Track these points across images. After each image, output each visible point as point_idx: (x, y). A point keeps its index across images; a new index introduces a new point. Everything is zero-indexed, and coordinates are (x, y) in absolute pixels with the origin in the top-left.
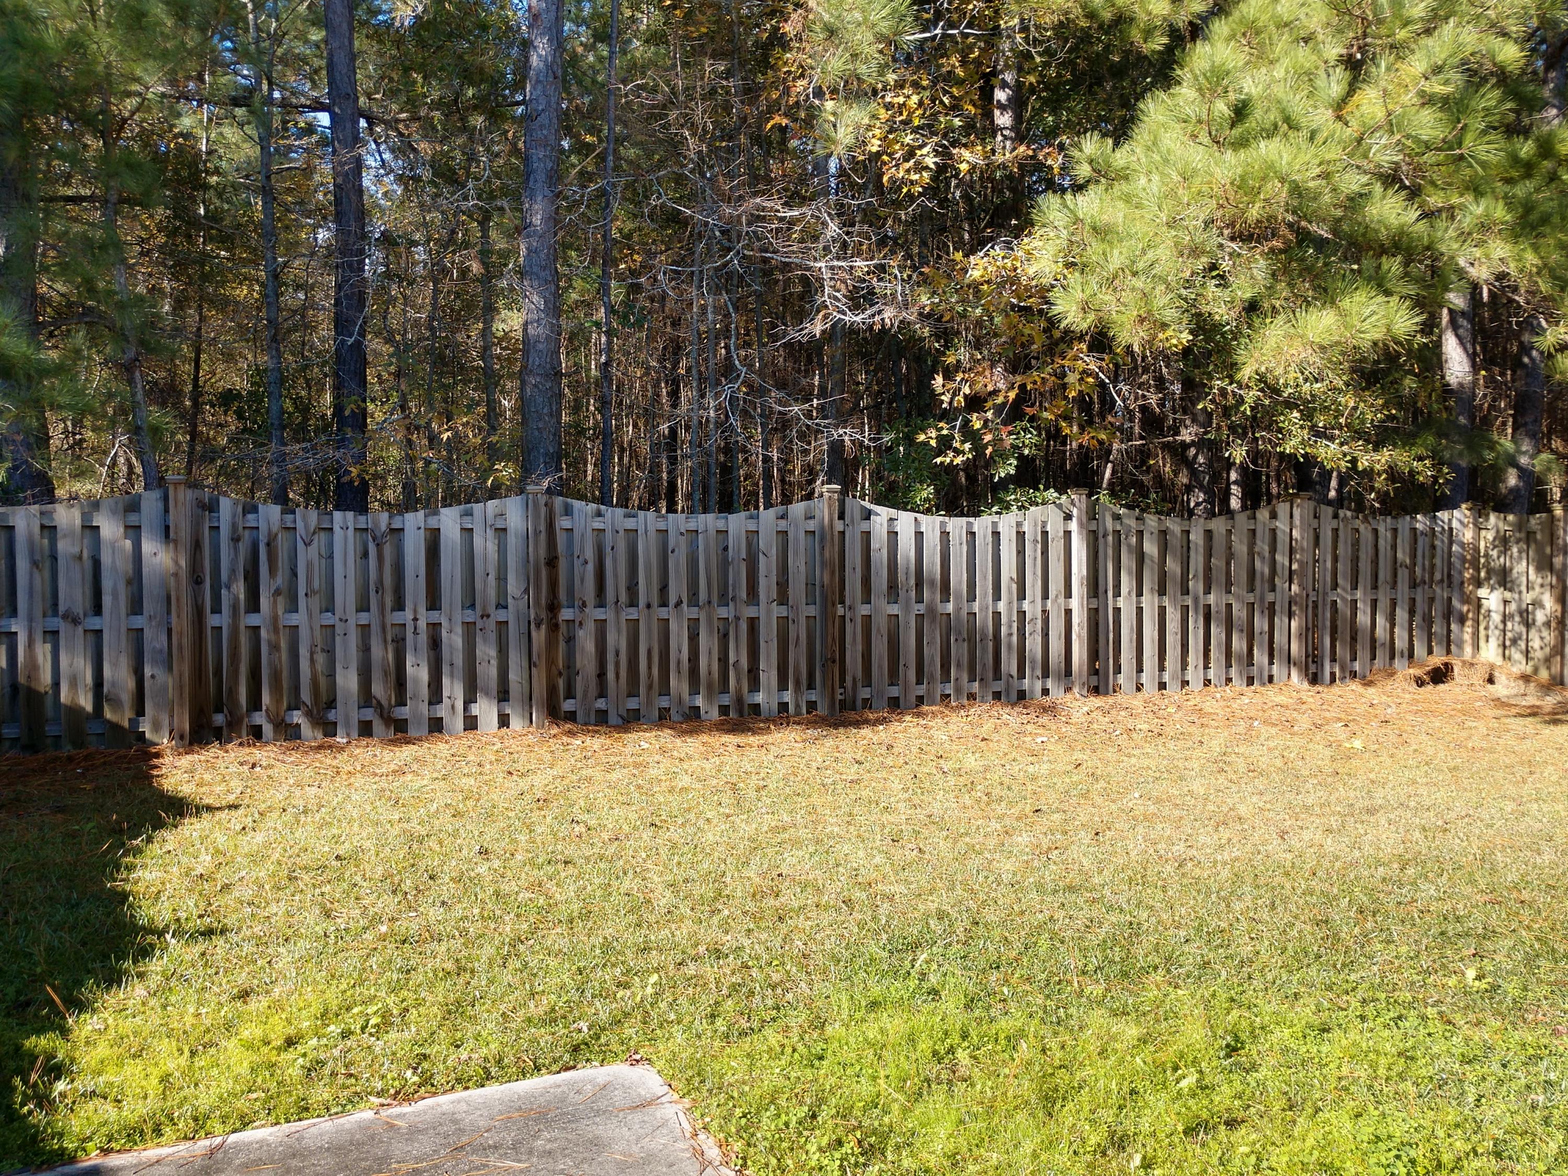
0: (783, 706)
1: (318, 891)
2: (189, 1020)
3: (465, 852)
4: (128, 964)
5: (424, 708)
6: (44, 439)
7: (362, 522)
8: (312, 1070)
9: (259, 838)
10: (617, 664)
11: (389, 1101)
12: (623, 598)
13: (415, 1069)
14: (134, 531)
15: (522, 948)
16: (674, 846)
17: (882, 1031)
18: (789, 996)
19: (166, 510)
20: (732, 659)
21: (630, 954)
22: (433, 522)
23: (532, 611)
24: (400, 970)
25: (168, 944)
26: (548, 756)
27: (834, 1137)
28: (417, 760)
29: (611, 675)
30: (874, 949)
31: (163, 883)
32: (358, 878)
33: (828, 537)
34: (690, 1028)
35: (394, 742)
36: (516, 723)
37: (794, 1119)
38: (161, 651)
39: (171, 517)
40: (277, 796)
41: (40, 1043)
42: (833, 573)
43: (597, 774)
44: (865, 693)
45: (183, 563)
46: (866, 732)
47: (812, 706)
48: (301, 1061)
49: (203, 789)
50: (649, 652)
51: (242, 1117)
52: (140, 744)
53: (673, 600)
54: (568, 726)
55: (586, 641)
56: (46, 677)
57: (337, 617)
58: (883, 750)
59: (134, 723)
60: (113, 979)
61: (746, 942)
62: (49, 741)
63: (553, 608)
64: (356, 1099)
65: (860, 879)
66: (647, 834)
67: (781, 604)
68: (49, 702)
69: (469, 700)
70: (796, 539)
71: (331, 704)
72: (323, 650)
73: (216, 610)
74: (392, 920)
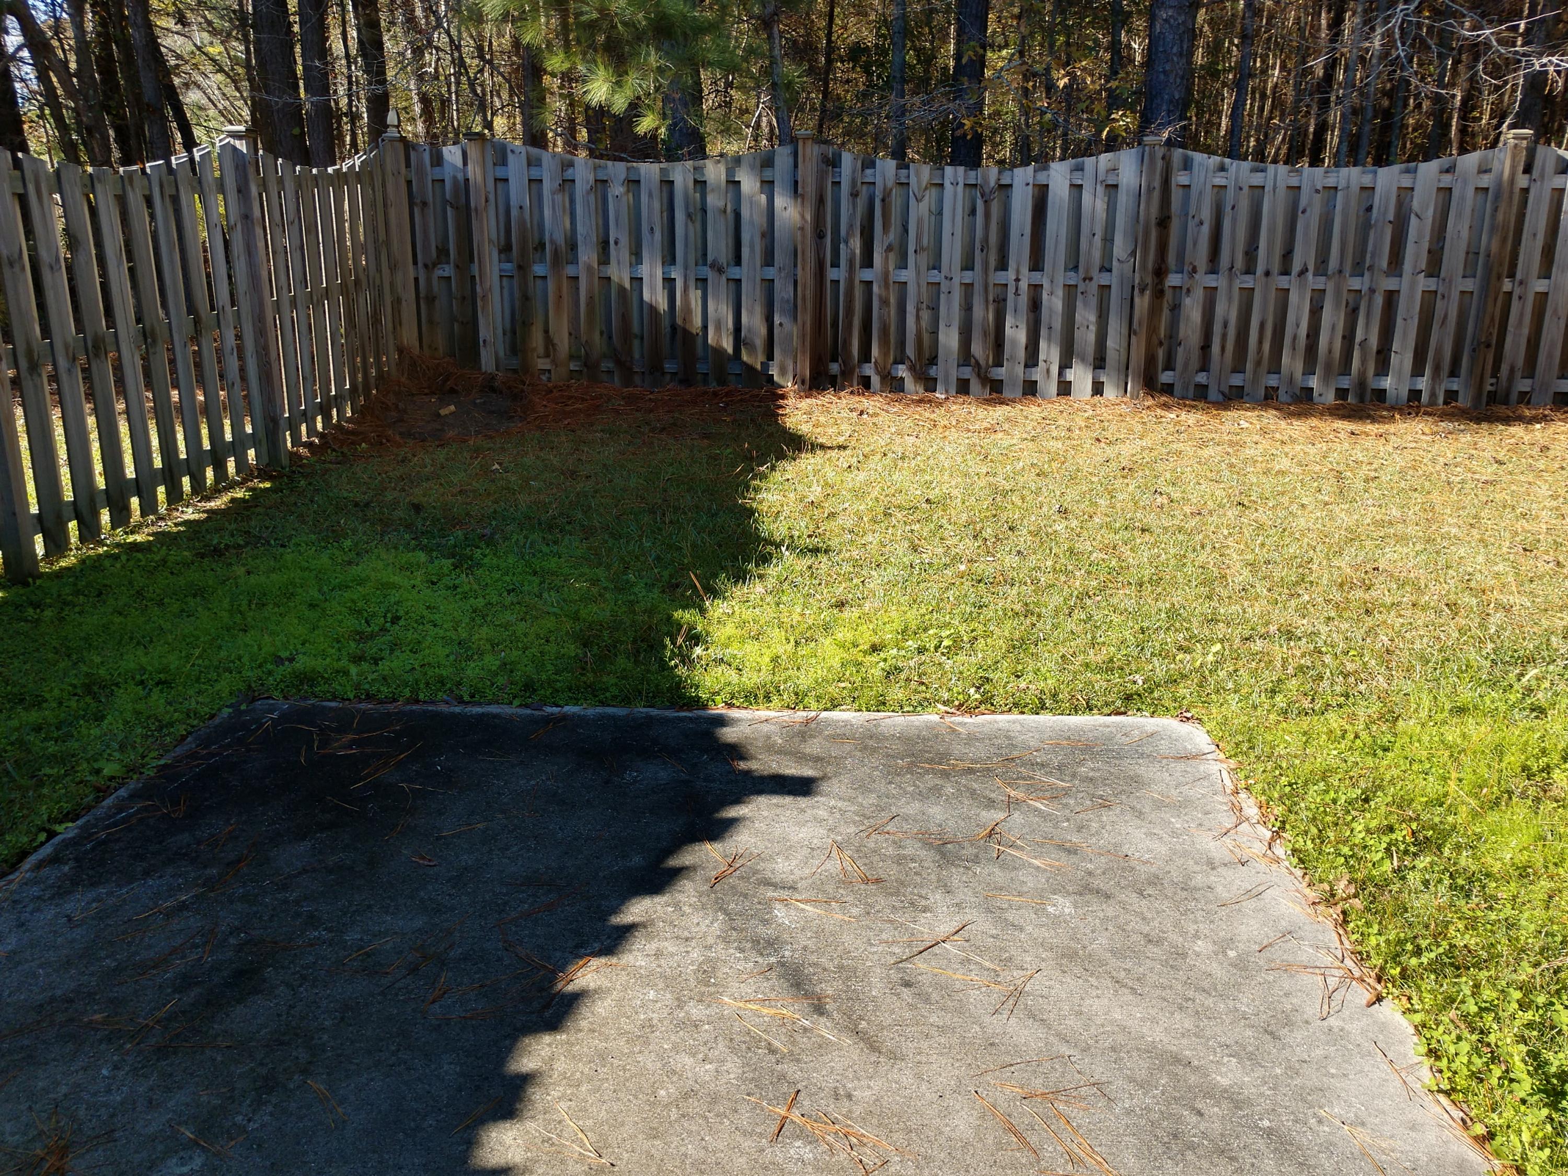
0: (1415, 395)
1: (908, 528)
2: (796, 617)
3: (1045, 509)
4: (751, 566)
5: (1020, 370)
6: (698, 98)
7: (972, 177)
8: (891, 673)
9: (862, 476)
10: (1224, 337)
11: (953, 710)
12: (1240, 263)
13: (978, 688)
14: (768, 185)
15: (1089, 602)
16: (1261, 527)
17: (1464, 736)
18: (1362, 687)
19: (796, 166)
20: (1359, 336)
21: (1195, 624)
22: (1042, 178)
23: (1137, 275)
24: (974, 605)
25: (783, 555)
26: (1139, 428)
27: (1386, 823)
28: (1008, 419)
29: (1216, 348)
30: (1473, 655)
31: (782, 506)
32: (944, 521)
33: (1506, 196)
34: (1247, 698)
35: (989, 402)
36: (1110, 393)
37: (1344, 798)
38: (788, 301)
39: (800, 173)
40: (880, 441)
41: (685, 616)
42: (1504, 240)
43: (1188, 448)
44: (1524, 385)
45: (808, 217)
46: (1517, 430)
47: (1451, 396)
48: (882, 664)
49: (818, 430)
50: (1262, 326)
51: (832, 700)
52: (770, 387)
53: (1296, 267)
54: (1164, 399)
55: (1193, 310)
56: (697, 321)
57: (943, 275)
58: (1535, 451)
59: (765, 366)
60: (740, 577)
61: (1324, 629)
62: (699, 377)
63: (1160, 272)
64: (926, 704)
65: (1473, 584)
66: (1232, 513)
67: (1430, 275)
68: (699, 341)
69: (1065, 365)
70: (1463, 198)
71: (933, 360)
72: (928, 307)
73: (835, 264)
74: (971, 561)
